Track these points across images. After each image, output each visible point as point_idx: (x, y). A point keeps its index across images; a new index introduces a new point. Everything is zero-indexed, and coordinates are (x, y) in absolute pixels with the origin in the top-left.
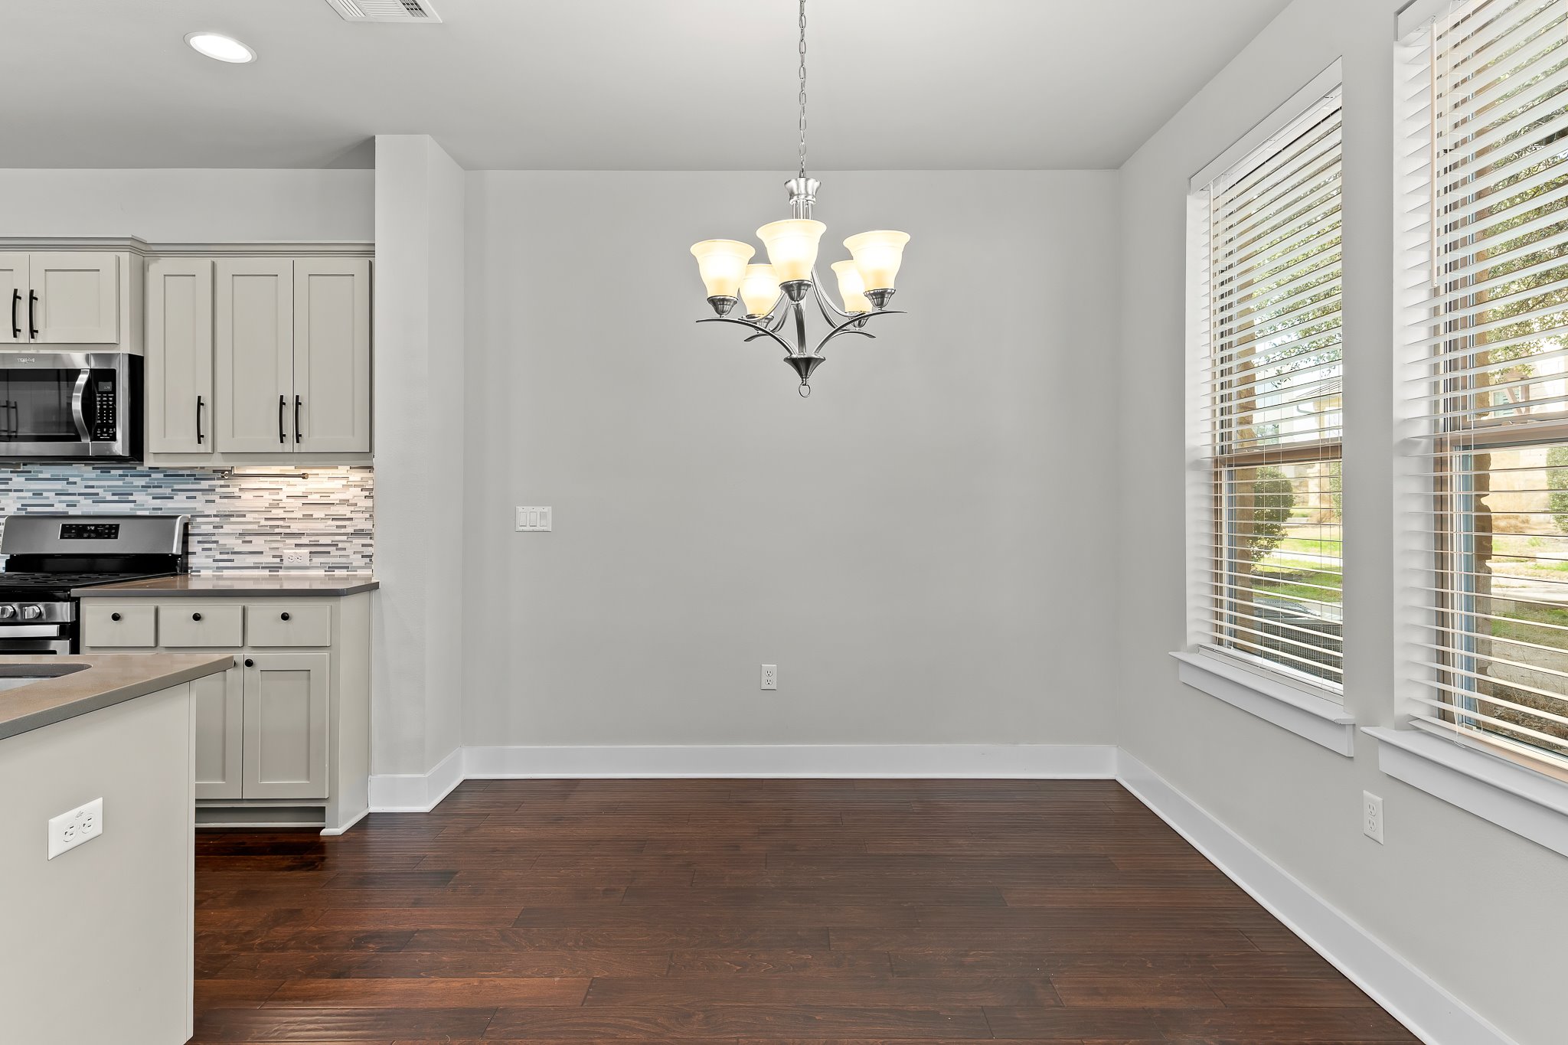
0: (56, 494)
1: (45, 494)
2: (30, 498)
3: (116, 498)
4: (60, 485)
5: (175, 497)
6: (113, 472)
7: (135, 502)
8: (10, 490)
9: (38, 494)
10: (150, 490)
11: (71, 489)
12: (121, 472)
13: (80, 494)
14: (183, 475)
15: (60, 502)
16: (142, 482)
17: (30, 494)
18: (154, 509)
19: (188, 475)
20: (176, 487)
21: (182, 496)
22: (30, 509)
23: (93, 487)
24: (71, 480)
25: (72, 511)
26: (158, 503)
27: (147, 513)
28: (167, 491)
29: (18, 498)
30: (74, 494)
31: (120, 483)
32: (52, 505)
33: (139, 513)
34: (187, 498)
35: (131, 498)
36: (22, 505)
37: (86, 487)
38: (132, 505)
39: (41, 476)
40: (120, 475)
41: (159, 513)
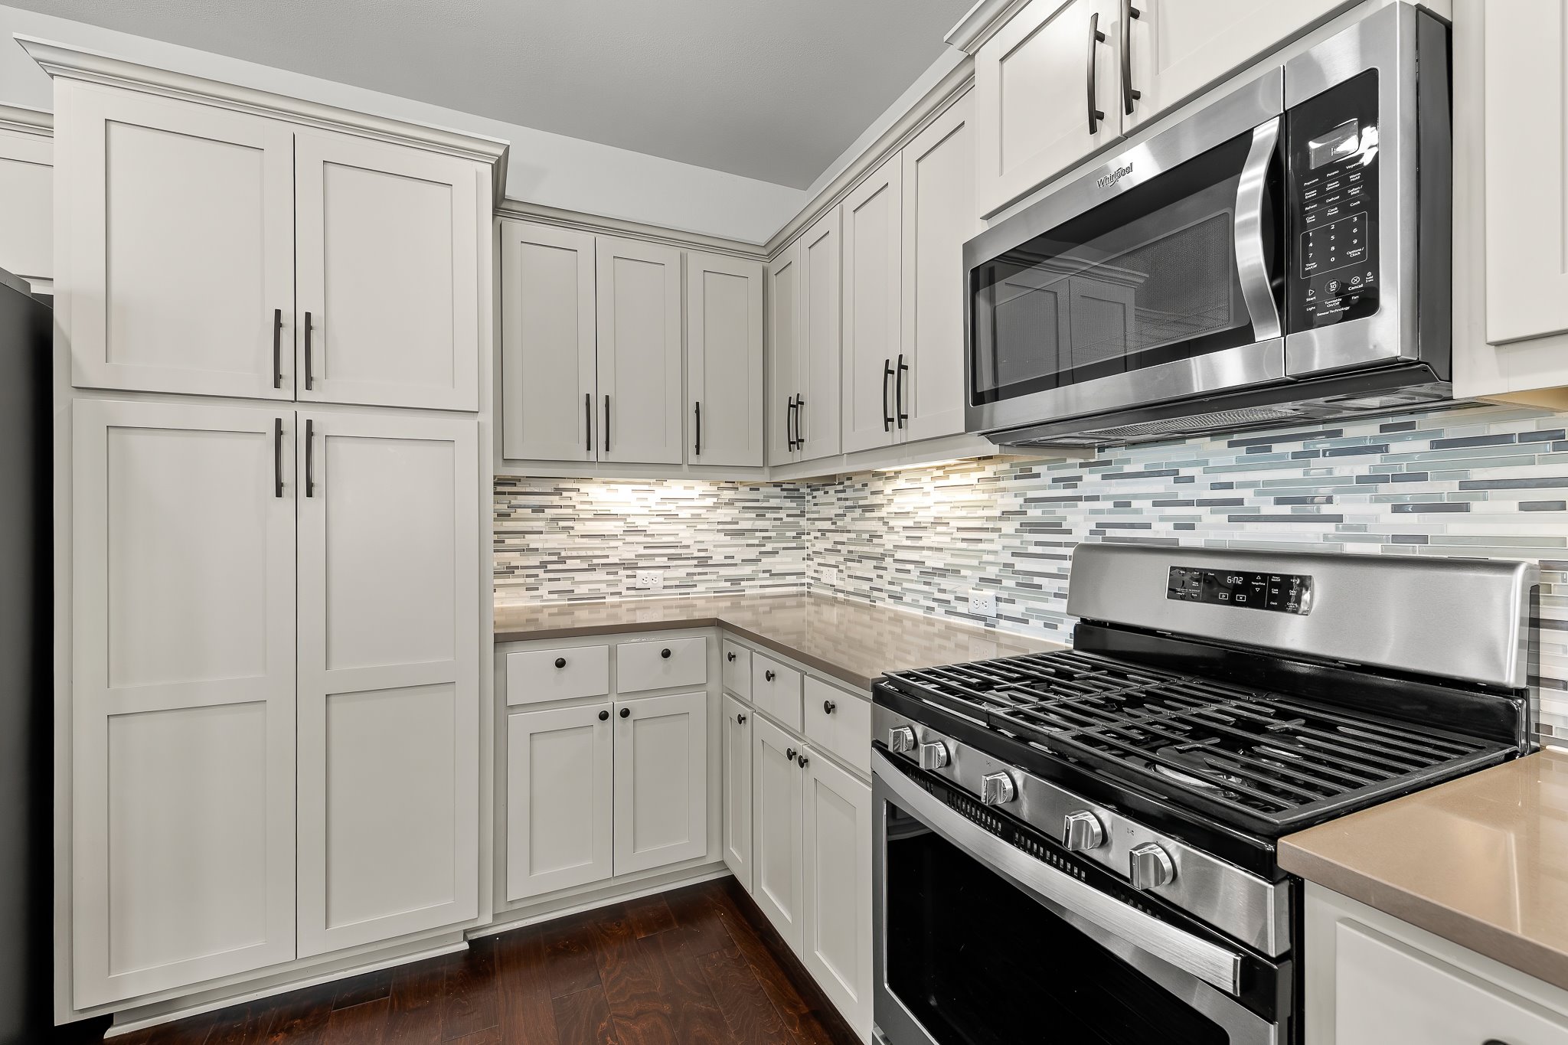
0: (1155, 504)
1: (1135, 504)
2: (1110, 512)
3: (1286, 510)
4: (1161, 486)
5: (1476, 506)
6: (1277, 448)
7: (1338, 519)
8: (1079, 499)
9: (1123, 504)
10: (1384, 488)
11: (1184, 492)
12: (1298, 446)
13: (1202, 503)
14: (1505, 439)
15: (1162, 519)
16: (1362, 465)
17: (1110, 505)
18: (1396, 538)
19: (1523, 437)
20: (1478, 474)
21: (1507, 502)
22: (1111, 533)
23: (1229, 486)
24: (1184, 472)
25: (1186, 539)
26: (1412, 523)
27: (1374, 549)
28: (1447, 489)
29: (1093, 512)
30: (1189, 503)
31: (1297, 473)
32: (1148, 526)
33: (1351, 548)
34: (1525, 507)
35: (1326, 510)
36: (1098, 525)
37: (1215, 486)
38: (1329, 528)
39: (1127, 469)
40: (1296, 455)
41: (1417, 551)
